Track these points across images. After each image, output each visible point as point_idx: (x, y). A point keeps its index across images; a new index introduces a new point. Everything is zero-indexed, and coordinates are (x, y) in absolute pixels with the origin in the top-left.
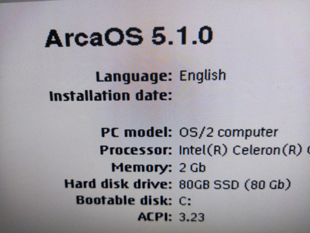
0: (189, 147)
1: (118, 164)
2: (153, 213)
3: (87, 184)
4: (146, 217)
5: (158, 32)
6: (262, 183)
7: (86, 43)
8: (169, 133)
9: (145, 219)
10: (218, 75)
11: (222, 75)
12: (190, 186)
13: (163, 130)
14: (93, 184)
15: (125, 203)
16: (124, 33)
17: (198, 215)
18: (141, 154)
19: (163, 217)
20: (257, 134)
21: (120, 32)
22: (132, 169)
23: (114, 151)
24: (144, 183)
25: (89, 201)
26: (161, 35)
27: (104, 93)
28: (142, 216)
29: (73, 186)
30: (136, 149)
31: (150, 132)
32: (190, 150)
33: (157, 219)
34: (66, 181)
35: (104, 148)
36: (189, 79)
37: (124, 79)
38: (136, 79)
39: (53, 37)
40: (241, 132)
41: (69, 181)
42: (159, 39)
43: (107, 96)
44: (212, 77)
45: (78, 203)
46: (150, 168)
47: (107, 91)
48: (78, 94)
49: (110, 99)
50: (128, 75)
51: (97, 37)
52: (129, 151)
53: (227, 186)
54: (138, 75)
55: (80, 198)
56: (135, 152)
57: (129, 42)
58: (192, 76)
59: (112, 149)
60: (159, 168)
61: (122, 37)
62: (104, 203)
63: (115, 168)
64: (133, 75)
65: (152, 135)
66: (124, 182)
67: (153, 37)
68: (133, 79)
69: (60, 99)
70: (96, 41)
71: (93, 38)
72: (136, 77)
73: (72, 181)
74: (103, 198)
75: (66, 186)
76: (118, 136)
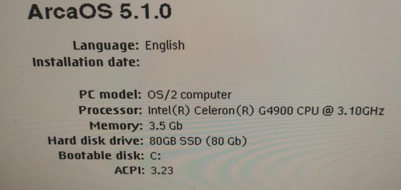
0: (157, 107)
1: (95, 123)
2: (127, 167)
3: (69, 141)
4: (122, 171)
5: (125, 8)
6: (221, 140)
7: (63, 16)
8: (138, 95)
9: (121, 173)
10: (178, 45)
11: (181, 45)
12: (159, 142)
13: (133, 92)
14: (73, 141)
15: (103, 158)
16: (96, 8)
17: (167, 169)
18: (115, 114)
19: (137, 170)
20: (213, 96)
21: (92, 7)
22: (108, 127)
23: (91, 111)
24: (119, 140)
25: (70, 156)
26: (127, 10)
27: (81, 60)
28: (118, 170)
29: (55, 143)
30: (111, 110)
31: (122, 94)
32: (158, 110)
33: (131, 173)
34: (49, 138)
35: (83, 108)
36: (154, 49)
37: (98, 48)
38: (108, 47)
39: (35, 10)
40: (200, 95)
41: (52, 138)
42: (126, 14)
43: (84, 62)
44: (172, 46)
45: (60, 158)
46: (123, 126)
47: (83, 58)
48: (58, 60)
49: (86, 65)
50: (101, 44)
51: (72, 11)
52: (104, 111)
53: (191, 143)
54: (109, 44)
55: (62, 154)
56: (109, 112)
57: (101, 16)
58: (156, 45)
59: (89, 109)
60: (131, 126)
61: (94, 12)
62: (84, 158)
63: (93, 126)
64: (105, 44)
65: (124, 97)
66: (101, 139)
67: (121, 12)
68: (106, 48)
69: (42, 65)
70: (72, 15)
71: (70, 12)
72: (108, 46)
73: (55, 138)
74: (83, 153)
75: (50, 143)
76: (94, 98)
